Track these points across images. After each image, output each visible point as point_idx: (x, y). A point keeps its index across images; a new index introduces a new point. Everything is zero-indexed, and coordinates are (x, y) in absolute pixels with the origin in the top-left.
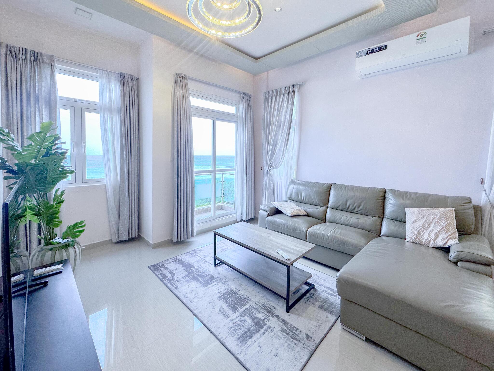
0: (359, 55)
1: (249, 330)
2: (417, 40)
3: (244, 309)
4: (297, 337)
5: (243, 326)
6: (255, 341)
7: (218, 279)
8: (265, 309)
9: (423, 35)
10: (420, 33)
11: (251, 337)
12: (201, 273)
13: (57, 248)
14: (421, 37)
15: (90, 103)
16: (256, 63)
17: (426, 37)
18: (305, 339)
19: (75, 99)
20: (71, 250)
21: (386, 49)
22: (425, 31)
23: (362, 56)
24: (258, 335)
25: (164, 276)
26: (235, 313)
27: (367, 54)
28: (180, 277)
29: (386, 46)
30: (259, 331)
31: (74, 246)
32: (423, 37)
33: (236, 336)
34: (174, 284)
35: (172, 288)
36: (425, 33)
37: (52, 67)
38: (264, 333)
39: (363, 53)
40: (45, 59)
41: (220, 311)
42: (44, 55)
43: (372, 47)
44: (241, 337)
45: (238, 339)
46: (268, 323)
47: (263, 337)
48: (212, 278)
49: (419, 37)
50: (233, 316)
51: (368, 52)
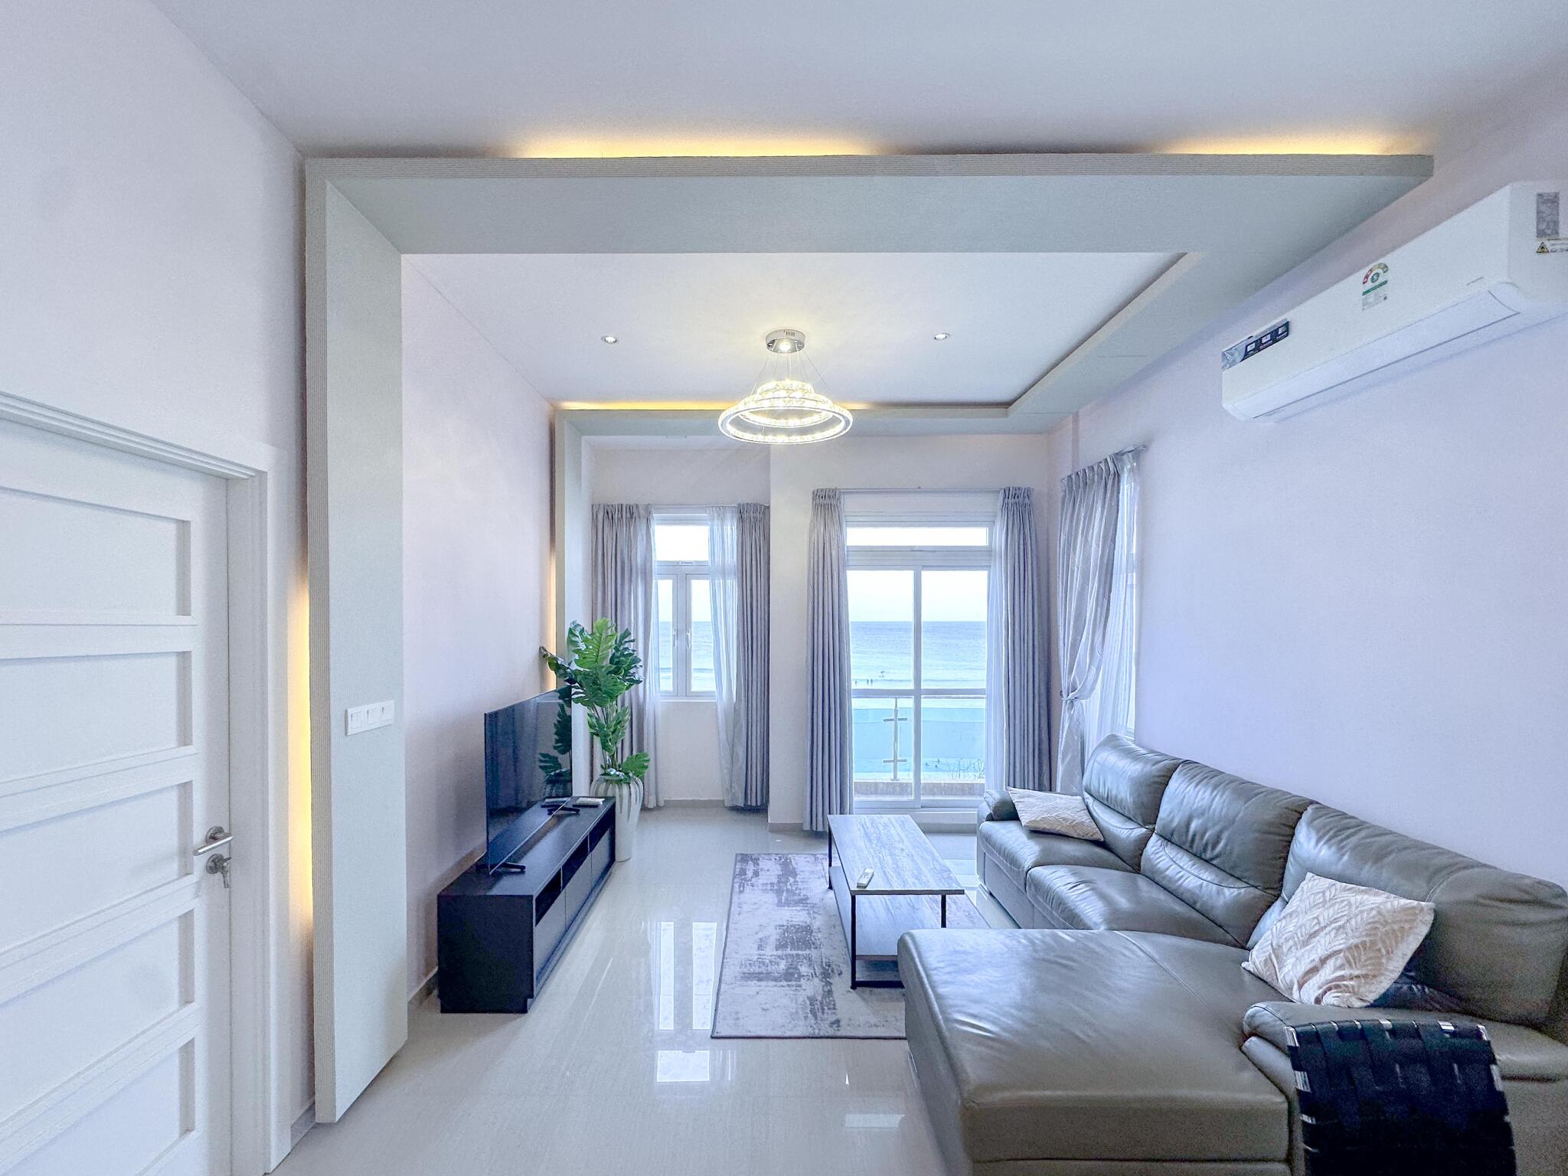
0: (1227, 359)
1: (768, 974)
2: (1364, 293)
3: (794, 952)
4: (819, 1014)
5: (767, 966)
6: (760, 986)
7: (809, 905)
8: (824, 968)
9: (1378, 275)
10: (1371, 270)
11: (760, 980)
12: (794, 888)
13: (611, 782)
14: (1375, 284)
15: (700, 564)
16: (1006, 415)
17: (1386, 282)
18: (828, 1022)
19: (678, 562)
20: (625, 788)
21: (1287, 335)
22: (1381, 261)
23: (1233, 363)
24: (773, 983)
25: (743, 872)
26: (777, 950)
27: (1247, 355)
28: (760, 881)
29: (1287, 325)
30: (781, 981)
31: (629, 784)
32: (1377, 283)
33: (746, 970)
34: (744, 887)
35: (737, 889)
36: (1385, 268)
37: (648, 520)
38: (783, 986)
39: (1236, 354)
40: (642, 512)
41: (760, 939)
42: (640, 506)
43: (1256, 333)
44: (749, 974)
45: (744, 973)
46: (803, 981)
47: (775, 989)
48: (803, 901)
49: (1370, 285)
50: (770, 951)
51: (1249, 349)
